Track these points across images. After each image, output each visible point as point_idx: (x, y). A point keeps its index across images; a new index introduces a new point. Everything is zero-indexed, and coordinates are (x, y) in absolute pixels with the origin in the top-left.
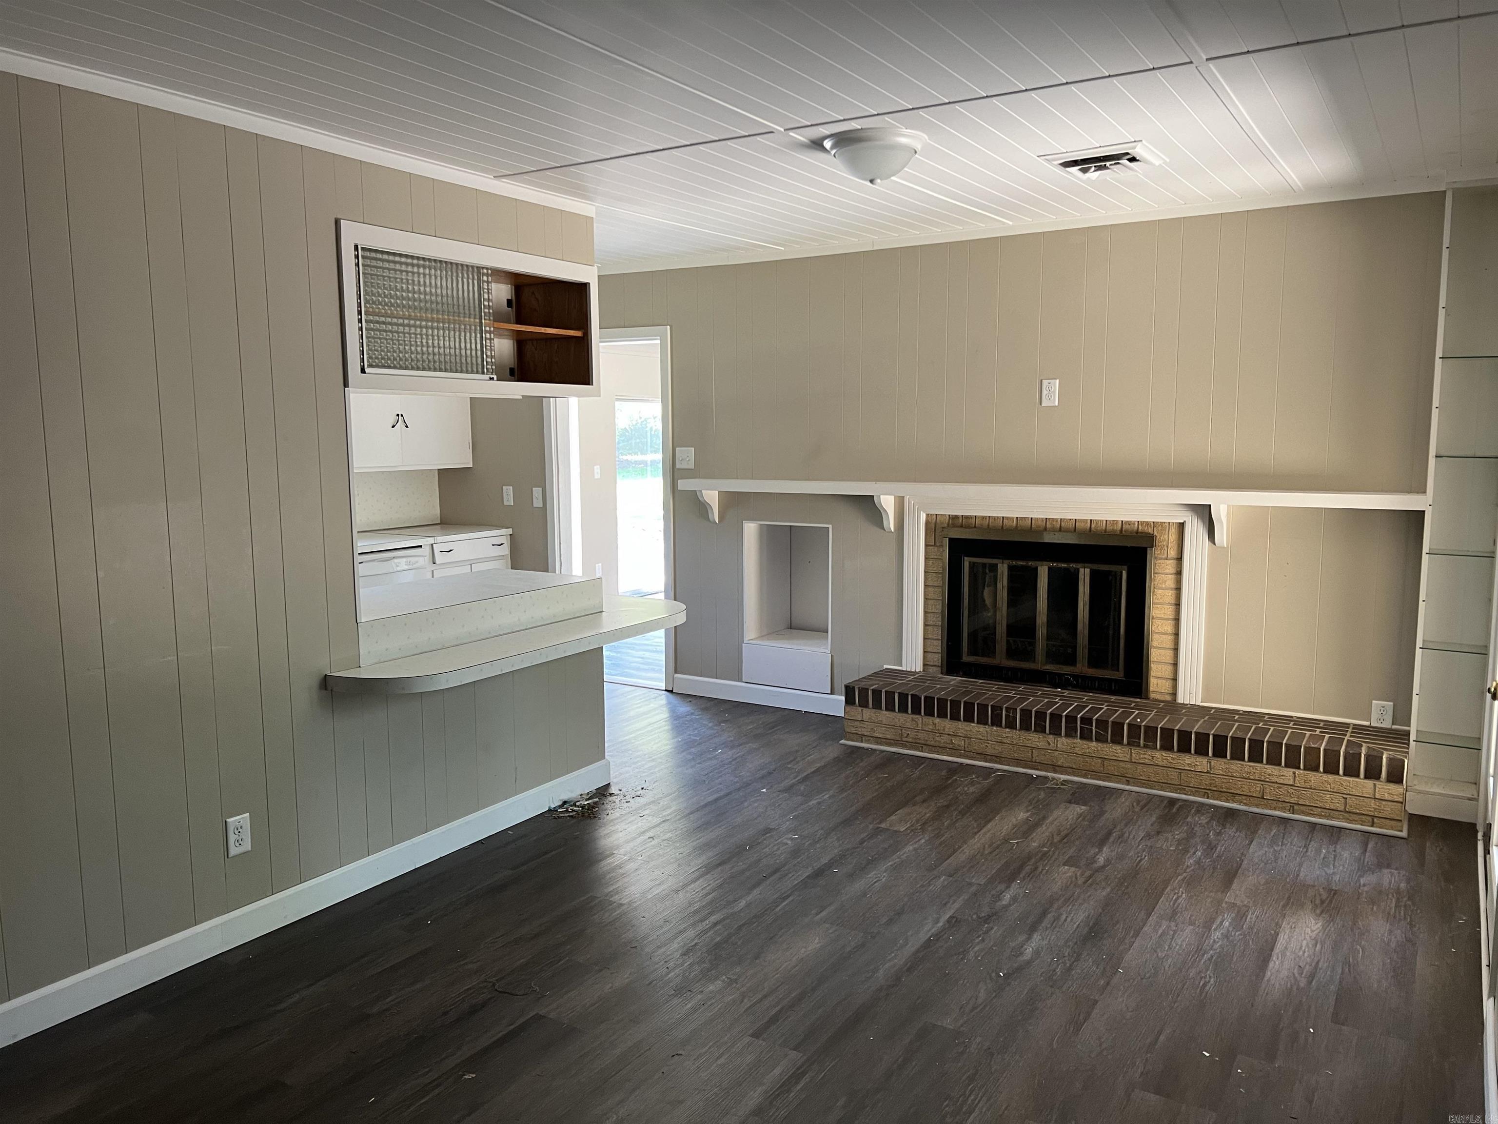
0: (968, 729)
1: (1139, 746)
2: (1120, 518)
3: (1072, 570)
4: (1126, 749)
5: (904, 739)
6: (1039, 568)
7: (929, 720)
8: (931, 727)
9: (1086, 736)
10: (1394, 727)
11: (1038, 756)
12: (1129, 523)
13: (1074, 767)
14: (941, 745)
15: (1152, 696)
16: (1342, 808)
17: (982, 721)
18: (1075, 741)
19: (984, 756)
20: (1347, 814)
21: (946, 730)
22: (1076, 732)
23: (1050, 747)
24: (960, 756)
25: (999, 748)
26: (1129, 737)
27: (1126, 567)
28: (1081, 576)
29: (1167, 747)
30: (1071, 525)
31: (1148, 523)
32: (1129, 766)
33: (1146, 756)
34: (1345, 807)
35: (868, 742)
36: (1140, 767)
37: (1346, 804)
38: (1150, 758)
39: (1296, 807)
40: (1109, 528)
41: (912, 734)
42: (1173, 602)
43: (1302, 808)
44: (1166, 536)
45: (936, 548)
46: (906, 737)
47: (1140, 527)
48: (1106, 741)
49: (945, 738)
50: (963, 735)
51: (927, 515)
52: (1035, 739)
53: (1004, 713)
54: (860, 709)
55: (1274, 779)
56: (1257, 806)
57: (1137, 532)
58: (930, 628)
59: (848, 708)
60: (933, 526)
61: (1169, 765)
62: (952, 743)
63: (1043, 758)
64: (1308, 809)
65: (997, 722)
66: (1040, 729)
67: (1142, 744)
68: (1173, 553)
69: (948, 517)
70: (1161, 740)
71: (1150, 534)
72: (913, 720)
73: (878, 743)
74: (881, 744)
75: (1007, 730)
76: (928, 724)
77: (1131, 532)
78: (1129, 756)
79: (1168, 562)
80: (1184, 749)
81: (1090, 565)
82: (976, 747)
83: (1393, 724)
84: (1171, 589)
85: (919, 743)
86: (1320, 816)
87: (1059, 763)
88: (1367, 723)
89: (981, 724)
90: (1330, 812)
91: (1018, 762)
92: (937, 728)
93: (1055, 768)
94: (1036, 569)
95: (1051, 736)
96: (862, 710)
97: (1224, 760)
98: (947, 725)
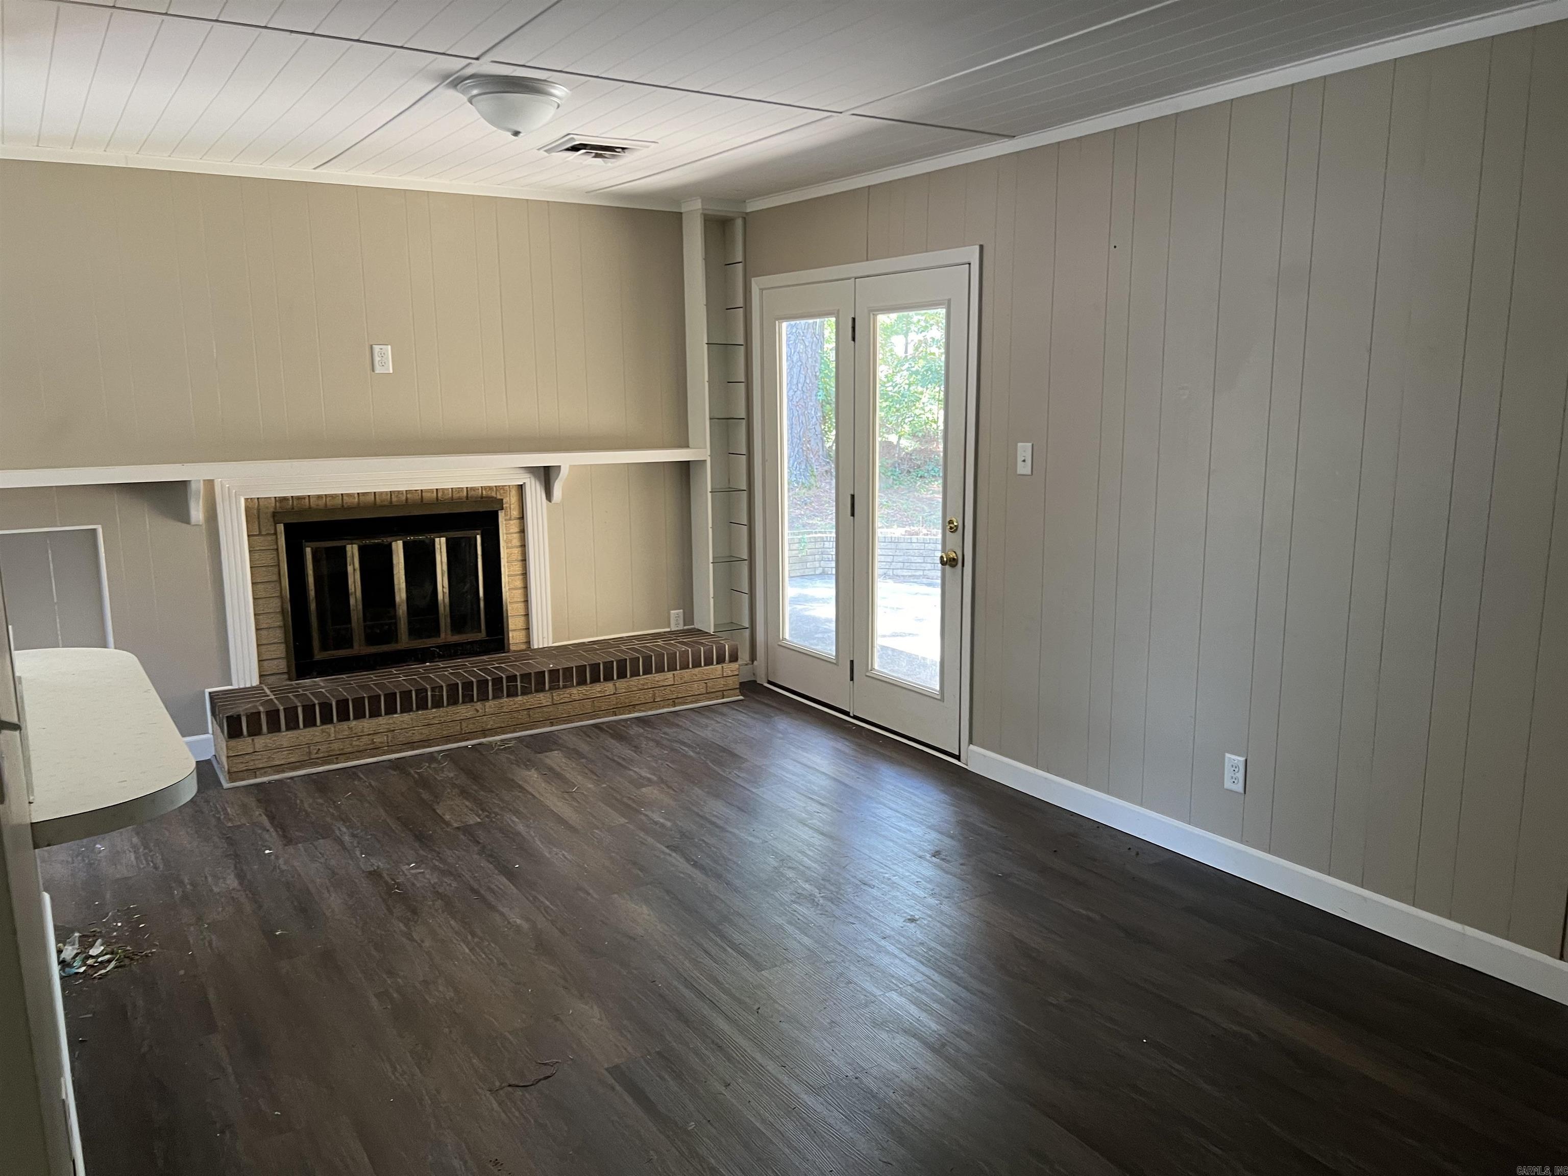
0: (391, 721)
1: (559, 688)
2: (464, 485)
3: (427, 541)
4: (548, 694)
5: (313, 756)
6: (394, 544)
7: (345, 725)
8: (346, 733)
9: (512, 694)
10: (686, 627)
11: (467, 727)
12: (473, 489)
13: (503, 726)
14: (361, 748)
15: (512, 648)
16: (704, 691)
17: (406, 709)
18: (501, 701)
19: (411, 745)
20: (709, 694)
21: (365, 730)
22: (502, 692)
23: (479, 714)
24: (384, 754)
25: (426, 731)
26: (550, 682)
27: (479, 532)
28: (437, 546)
29: (582, 682)
30: (418, 497)
31: (490, 488)
32: (551, 709)
33: (565, 695)
34: (707, 690)
35: (265, 774)
36: (560, 707)
37: (707, 687)
38: (569, 696)
39: (676, 701)
40: (456, 495)
41: (323, 748)
42: (520, 558)
43: (680, 700)
44: (508, 499)
45: (262, 538)
46: (317, 753)
47: (484, 492)
48: (531, 693)
49: (365, 740)
50: (385, 730)
51: (246, 500)
52: (463, 711)
53: (429, 693)
54: (249, 739)
55: (661, 684)
56: (651, 709)
57: (482, 497)
58: (264, 633)
59: (233, 743)
60: (255, 512)
61: (585, 697)
62: (374, 743)
63: (471, 726)
64: (683, 700)
65: (422, 705)
66: (468, 699)
67: (561, 686)
68: (515, 513)
69: (273, 499)
70: (577, 677)
71: (492, 497)
72: (323, 731)
73: (279, 772)
74: (283, 771)
75: (434, 710)
76: (343, 731)
77: (476, 498)
78: (550, 700)
79: (512, 522)
80: (595, 680)
81: (446, 534)
82: (402, 739)
83: (684, 626)
84: (517, 547)
85: (331, 756)
86: (692, 702)
87: (489, 727)
88: (668, 630)
89: (405, 712)
90: (696, 698)
91: (448, 739)
92: (354, 732)
93: (485, 733)
94: (390, 545)
95: (479, 703)
96: (253, 740)
97: (625, 680)
98: (367, 725)
